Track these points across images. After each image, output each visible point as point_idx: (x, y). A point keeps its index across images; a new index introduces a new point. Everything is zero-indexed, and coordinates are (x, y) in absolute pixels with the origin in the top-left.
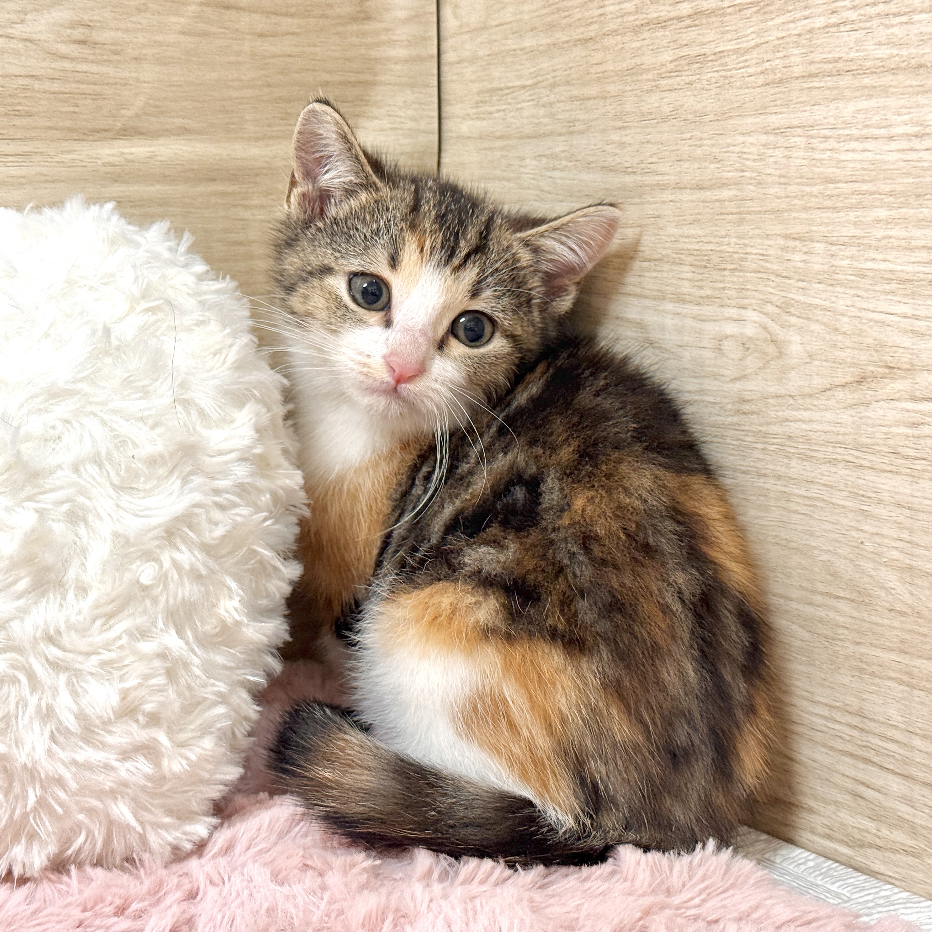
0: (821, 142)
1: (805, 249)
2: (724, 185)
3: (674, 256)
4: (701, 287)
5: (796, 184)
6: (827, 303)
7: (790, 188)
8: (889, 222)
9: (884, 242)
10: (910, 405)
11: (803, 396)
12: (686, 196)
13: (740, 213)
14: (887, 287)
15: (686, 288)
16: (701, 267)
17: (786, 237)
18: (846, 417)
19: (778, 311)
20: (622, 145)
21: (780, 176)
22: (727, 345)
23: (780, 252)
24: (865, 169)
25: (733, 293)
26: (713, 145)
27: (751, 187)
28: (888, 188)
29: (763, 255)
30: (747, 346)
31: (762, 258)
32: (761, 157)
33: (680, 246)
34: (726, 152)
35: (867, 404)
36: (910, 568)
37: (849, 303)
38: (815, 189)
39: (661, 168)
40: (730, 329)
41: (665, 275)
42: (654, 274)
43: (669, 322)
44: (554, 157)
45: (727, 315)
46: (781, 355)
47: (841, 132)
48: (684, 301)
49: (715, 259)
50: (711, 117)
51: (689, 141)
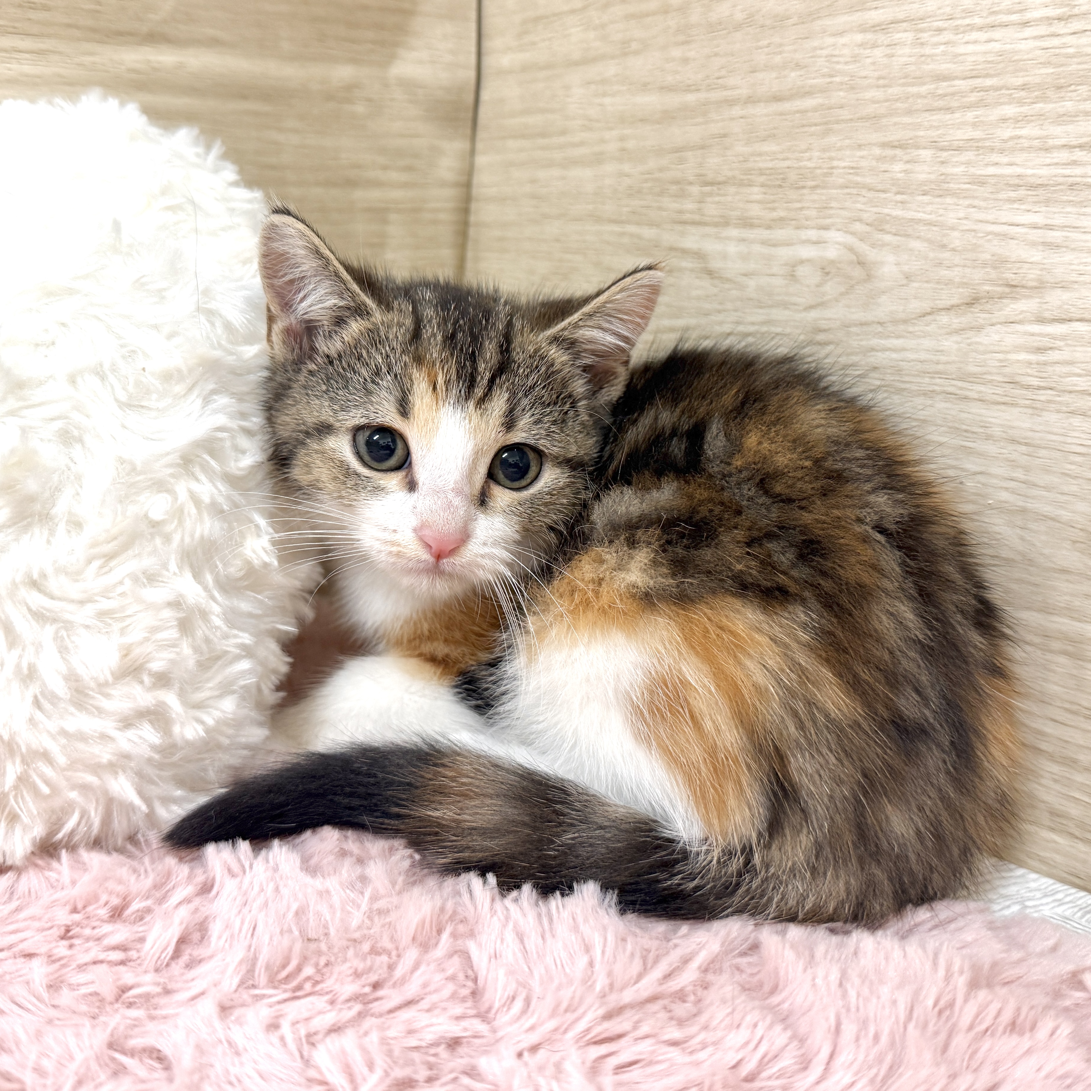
0: (932, 36)
1: (906, 158)
2: (809, 93)
3: (742, 177)
4: (774, 209)
5: (899, 85)
6: (933, 217)
7: (890, 91)
8: (1018, 120)
9: (1011, 144)
10: (1036, 328)
11: (895, 322)
12: (760, 110)
13: (826, 123)
14: (1013, 194)
15: (755, 211)
16: (775, 186)
17: (884, 145)
18: (949, 343)
19: (868, 229)
20: (685, 61)
21: (879, 78)
22: (801, 271)
23: (874, 163)
24: (989, 62)
25: (813, 213)
26: (795, 51)
27: (841, 94)
28: (1019, 81)
29: (852, 168)
30: (827, 271)
31: (852, 171)
32: (855, 59)
33: (750, 165)
34: (812, 57)
35: (979, 329)
36: (1023, 511)
37: (961, 215)
38: (923, 89)
39: (731, 81)
40: (807, 252)
41: (729, 198)
42: (717, 199)
43: (732, 249)
44: (604, 82)
45: (804, 238)
46: (869, 277)
47: (959, 22)
48: (752, 226)
49: (793, 176)
50: (795, 20)
51: (766, 50)
